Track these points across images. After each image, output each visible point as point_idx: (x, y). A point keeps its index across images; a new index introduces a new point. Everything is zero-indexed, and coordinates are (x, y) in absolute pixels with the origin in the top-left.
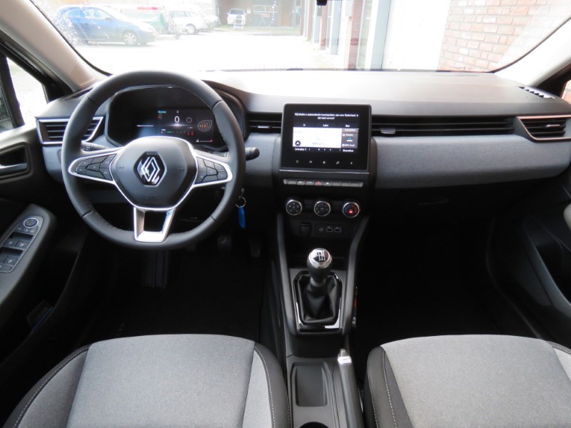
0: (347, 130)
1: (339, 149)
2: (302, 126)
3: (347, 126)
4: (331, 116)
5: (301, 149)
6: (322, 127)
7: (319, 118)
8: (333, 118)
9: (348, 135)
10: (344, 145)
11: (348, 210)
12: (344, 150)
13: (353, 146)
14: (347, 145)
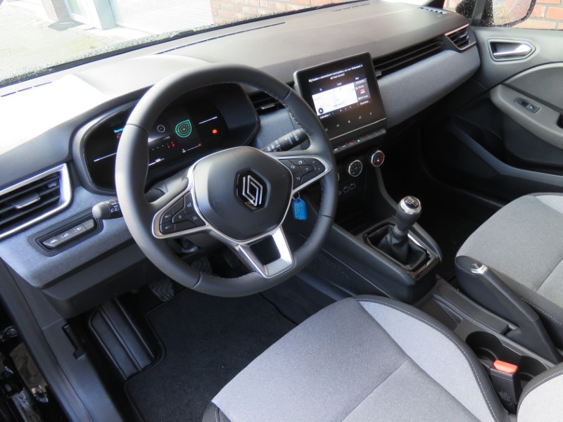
0: (358, 83)
1: (356, 104)
2: (319, 92)
3: (357, 79)
4: (340, 73)
5: (326, 116)
6: (336, 86)
7: (332, 78)
8: (343, 74)
9: (360, 87)
10: (359, 99)
11: (376, 160)
12: (361, 104)
13: (367, 96)
14: (362, 98)
